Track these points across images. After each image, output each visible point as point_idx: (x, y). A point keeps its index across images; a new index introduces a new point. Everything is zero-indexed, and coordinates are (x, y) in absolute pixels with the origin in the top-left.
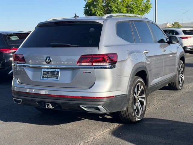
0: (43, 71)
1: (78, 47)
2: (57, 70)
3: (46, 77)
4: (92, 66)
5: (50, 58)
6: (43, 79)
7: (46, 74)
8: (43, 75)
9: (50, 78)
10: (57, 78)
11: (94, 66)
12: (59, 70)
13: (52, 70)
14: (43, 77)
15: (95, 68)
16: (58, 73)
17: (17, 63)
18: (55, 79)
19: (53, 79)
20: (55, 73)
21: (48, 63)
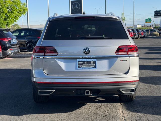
0: (78, 62)
1: (112, 39)
2: (93, 60)
3: (82, 67)
4: (127, 55)
5: (89, 49)
6: (79, 69)
7: (81, 64)
8: (78, 65)
9: (86, 67)
10: (95, 67)
11: (129, 55)
12: (95, 60)
13: (88, 60)
14: (79, 67)
15: (130, 57)
16: (95, 62)
17: (45, 55)
18: (93, 68)
19: (91, 68)
20: (92, 63)
21: (87, 54)
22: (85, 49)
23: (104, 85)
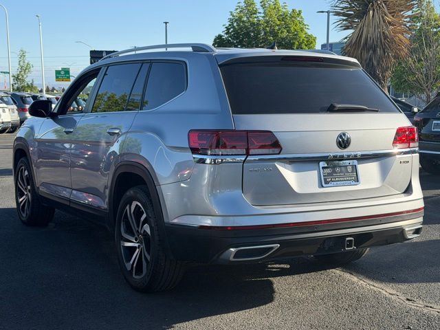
0: (323, 168)
2: (351, 162)
3: (331, 181)
4: (408, 150)
6: (327, 185)
7: (329, 174)
8: (324, 176)
9: (341, 181)
10: (357, 180)
12: (355, 162)
14: (326, 182)
16: (355, 168)
17: (248, 154)
18: (354, 183)
19: (349, 182)
20: (350, 169)
21: (345, 147)
22: (341, 137)
23: (380, 222)
